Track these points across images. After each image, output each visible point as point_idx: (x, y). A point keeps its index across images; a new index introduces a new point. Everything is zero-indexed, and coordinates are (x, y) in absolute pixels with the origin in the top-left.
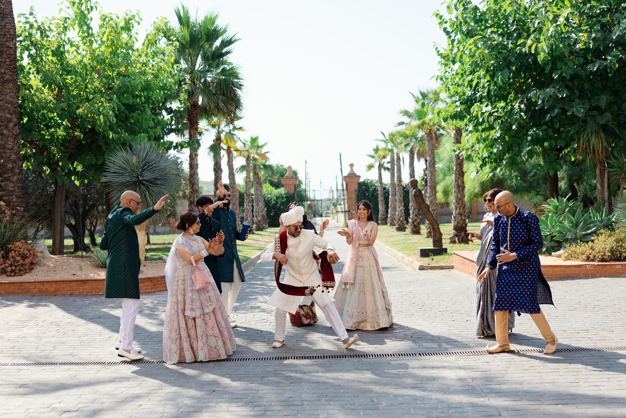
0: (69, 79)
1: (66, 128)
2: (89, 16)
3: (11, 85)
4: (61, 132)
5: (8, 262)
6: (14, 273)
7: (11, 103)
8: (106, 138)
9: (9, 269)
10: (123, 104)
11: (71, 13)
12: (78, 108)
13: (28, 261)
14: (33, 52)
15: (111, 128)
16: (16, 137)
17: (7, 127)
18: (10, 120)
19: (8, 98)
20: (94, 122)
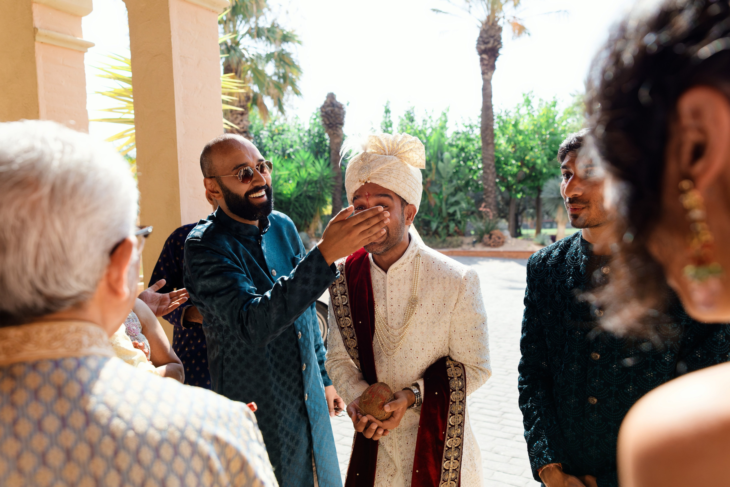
0: (520, 138)
1: (518, 167)
2: (532, 101)
3: (491, 146)
4: (515, 170)
5: (492, 240)
6: (494, 246)
7: (491, 155)
8: (541, 173)
9: (492, 244)
10: (552, 151)
11: (522, 100)
12: (526, 155)
13: (501, 240)
14: (501, 124)
15: (545, 166)
16: (493, 173)
17: (489, 168)
18: (490, 165)
19: (490, 153)
20: (535, 164)
